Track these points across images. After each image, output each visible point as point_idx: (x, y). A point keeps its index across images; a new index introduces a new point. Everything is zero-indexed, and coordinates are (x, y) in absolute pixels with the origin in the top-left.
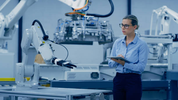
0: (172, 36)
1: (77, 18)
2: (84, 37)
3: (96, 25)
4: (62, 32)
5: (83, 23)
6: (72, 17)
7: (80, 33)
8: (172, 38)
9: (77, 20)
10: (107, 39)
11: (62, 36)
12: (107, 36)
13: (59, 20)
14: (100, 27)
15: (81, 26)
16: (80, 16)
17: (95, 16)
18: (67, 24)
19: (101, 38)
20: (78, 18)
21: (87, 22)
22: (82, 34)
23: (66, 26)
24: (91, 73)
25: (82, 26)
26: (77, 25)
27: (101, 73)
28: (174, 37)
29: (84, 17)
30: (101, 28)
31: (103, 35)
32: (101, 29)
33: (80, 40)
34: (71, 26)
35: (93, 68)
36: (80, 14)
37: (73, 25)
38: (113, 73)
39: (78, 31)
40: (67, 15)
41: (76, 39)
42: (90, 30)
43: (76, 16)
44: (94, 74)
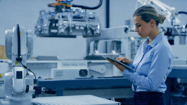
0: (164, 30)
1: (61, 10)
2: (71, 31)
3: (83, 18)
4: (46, 25)
5: (69, 16)
6: (55, 8)
7: (67, 26)
8: (164, 32)
9: (62, 12)
10: (95, 33)
11: (46, 30)
12: (96, 30)
13: (42, 11)
14: (87, 20)
15: (67, 18)
16: (65, 7)
17: (83, 7)
18: (51, 17)
19: (89, 32)
20: (63, 10)
21: (73, 15)
22: (69, 27)
23: (50, 19)
24: (80, 70)
25: (69, 19)
26: (63, 17)
27: (90, 70)
28: (165, 30)
29: (71, 9)
30: (89, 21)
31: (91, 29)
32: (89, 23)
33: (66, 34)
34: (56, 18)
35: (81, 65)
36: (65, 5)
37: (59, 17)
38: (102, 69)
39: (65, 25)
40: (50, 6)
41: (62, 33)
42: (77, 23)
43: (61, 8)
44: (82, 71)
